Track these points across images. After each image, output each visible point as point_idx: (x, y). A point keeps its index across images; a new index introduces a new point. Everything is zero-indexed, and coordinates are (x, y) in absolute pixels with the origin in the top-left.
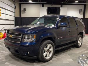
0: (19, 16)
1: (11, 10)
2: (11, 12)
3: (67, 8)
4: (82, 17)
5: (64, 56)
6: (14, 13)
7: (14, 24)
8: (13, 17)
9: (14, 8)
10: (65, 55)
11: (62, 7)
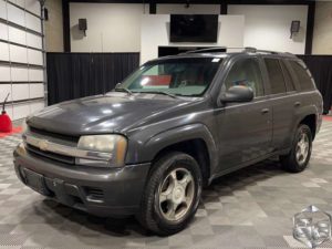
0: (60, 49)
1: (28, 27)
3: (243, 17)
5: (236, 201)
6: (43, 36)
7: (42, 80)
8: (40, 53)
9: (42, 20)
10: (238, 198)
11: (225, 13)
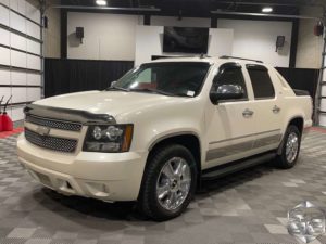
0: (57, 55)
1: (29, 34)
2: (28, 40)
3: (232, 31)
4: (287, 65)
6: (41, 43)
7: (39, 84)
8: (39, 59)
9: (41, 27)
11: (216, 27)
